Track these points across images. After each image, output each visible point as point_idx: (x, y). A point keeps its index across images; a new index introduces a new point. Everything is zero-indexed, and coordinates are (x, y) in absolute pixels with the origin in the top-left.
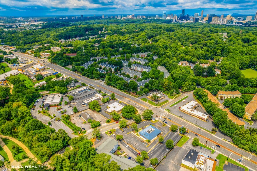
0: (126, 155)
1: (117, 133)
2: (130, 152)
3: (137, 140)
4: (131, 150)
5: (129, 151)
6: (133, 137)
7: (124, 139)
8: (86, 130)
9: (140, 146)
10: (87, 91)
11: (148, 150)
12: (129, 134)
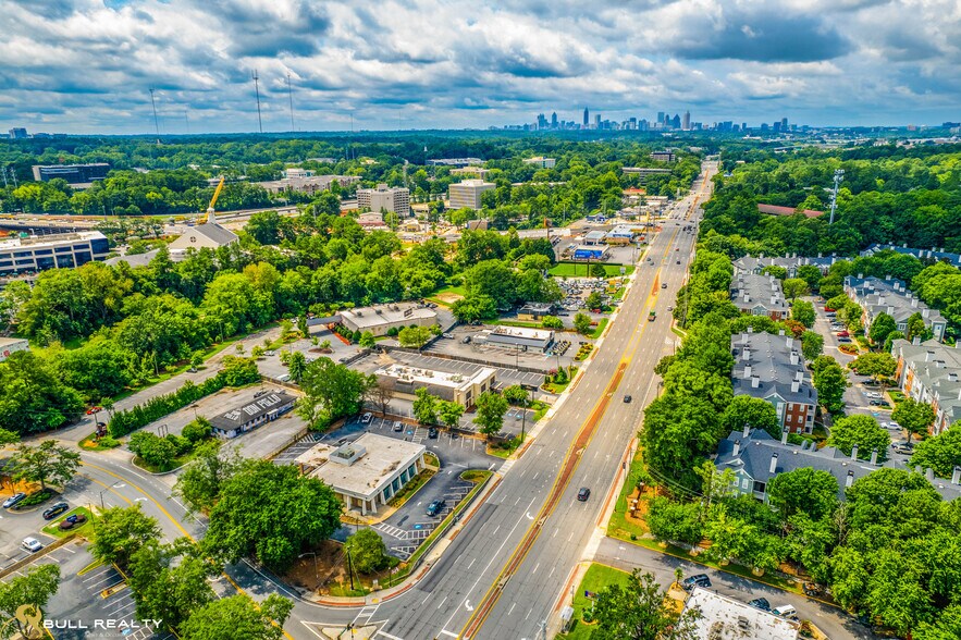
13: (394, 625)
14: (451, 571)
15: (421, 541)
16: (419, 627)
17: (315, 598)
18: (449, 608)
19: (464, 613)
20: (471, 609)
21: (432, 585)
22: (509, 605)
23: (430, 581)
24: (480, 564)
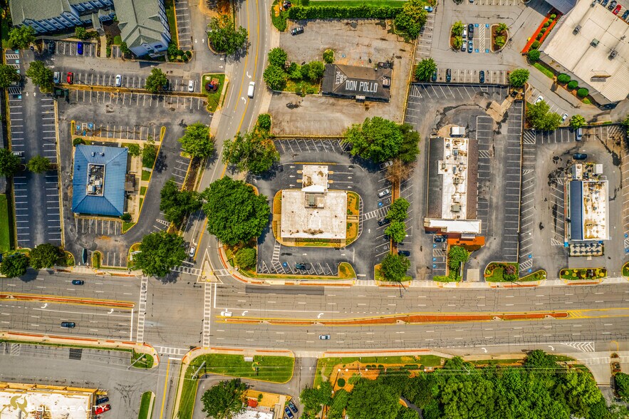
0: (99, 52)
1: (195, 107)
2: (97, 69)
3: (117, 126)
4: (101, 77)
5: (104, 70)
6: (138, 126)
7: (154, 98)
8: (289, 35)
9: (90, 110)
10: (568, 230)
11: (61, 112)
12: (158, 127)
13: (222, 287)
14: (263, 295)
15: (275, 273)
16: (224, 298)
17: (221, 245)
18: (240, 305)
19: (240, 313)
20: (243, 314)
21: (251, 290)
22: (252, 330)
23: (253, 289)
24: (274, 306)
